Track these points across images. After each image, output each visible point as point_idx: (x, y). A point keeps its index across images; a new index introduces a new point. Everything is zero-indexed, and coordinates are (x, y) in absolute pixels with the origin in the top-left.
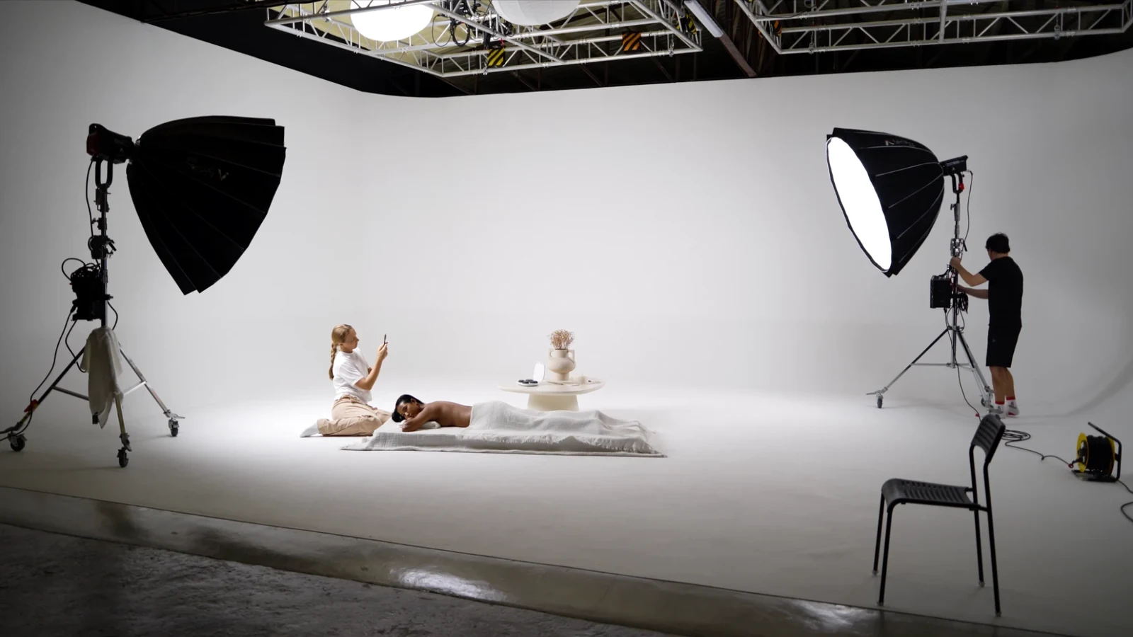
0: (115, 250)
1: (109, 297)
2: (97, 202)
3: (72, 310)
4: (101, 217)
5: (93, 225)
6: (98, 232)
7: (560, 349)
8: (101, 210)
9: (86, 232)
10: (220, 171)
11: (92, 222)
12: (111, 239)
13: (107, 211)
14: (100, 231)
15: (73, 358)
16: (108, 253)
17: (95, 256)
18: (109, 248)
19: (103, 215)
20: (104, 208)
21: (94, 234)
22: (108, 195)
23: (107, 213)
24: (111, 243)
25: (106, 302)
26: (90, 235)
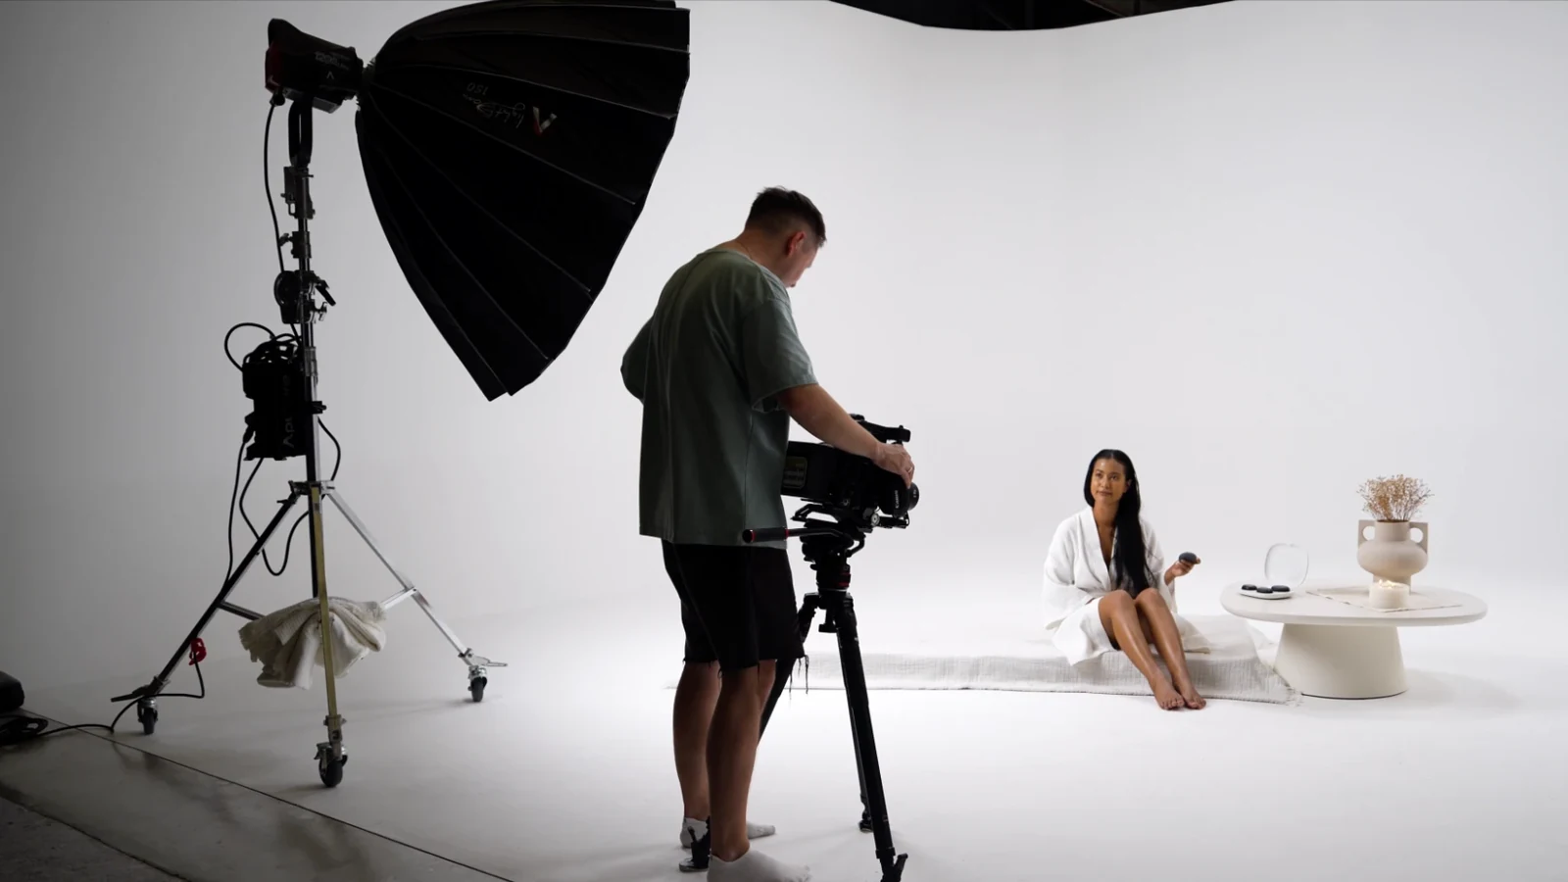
0: (332, 302)
1: (320, 407)
2: (288, 197)
3: (246, 438)
4: (296, 229)
5: (282, 248)
6: (292, 265)
7: (1389, 521)
8: (296, 215)
9: (269, 264)
10: (536, 110)
11: (281, 242)
12: (322, 278)
13: (311, 217)
14: (297, 261)
15: (254, 540)
16: (315, 310)
17: (288, 317)
18: (318, 299)
19: (302, 225)
20: (303, 208)
21: (286, 269)
22: (310, 179)
23: (309, 222)
24: (323, 287)
25: (315, 417)
26: (279, 271)
